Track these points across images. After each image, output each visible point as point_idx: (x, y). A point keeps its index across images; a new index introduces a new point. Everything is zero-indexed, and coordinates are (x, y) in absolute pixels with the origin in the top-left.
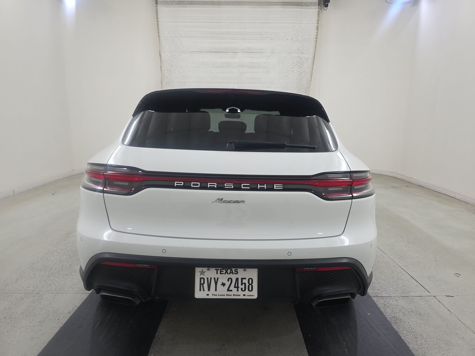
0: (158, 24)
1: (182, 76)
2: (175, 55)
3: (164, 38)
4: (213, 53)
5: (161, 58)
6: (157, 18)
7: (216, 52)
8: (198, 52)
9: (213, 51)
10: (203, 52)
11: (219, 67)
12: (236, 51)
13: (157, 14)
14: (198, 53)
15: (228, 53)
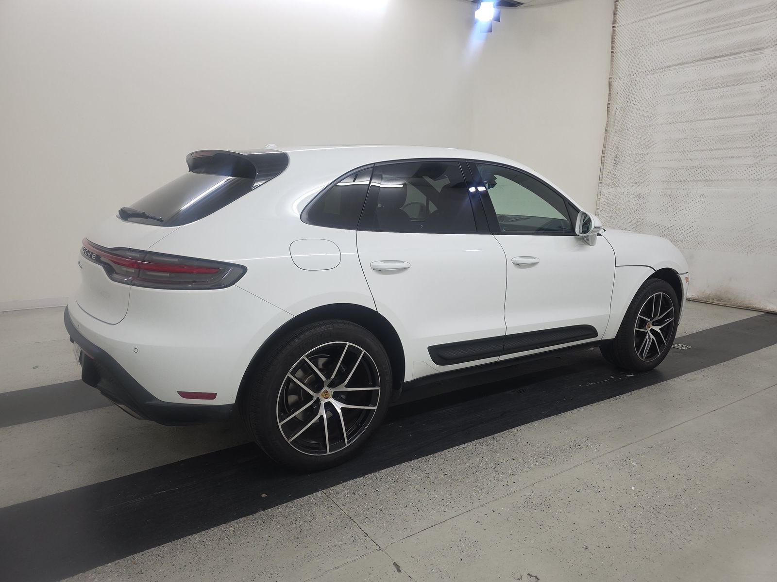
0: (613, 32)
1: (643, 115)
2: (636, 81)
3: (623, 54)
4: (709, 61)
5: (610, 90)
6: (614, 22)
7: (715, 57)
8: (676, 65)
9: (708, 56)
10: (687, 63)
11: (716, 88)
12: (760, 46)
13: (615, 14)
14: (677, 67)
15: (742, 54)
